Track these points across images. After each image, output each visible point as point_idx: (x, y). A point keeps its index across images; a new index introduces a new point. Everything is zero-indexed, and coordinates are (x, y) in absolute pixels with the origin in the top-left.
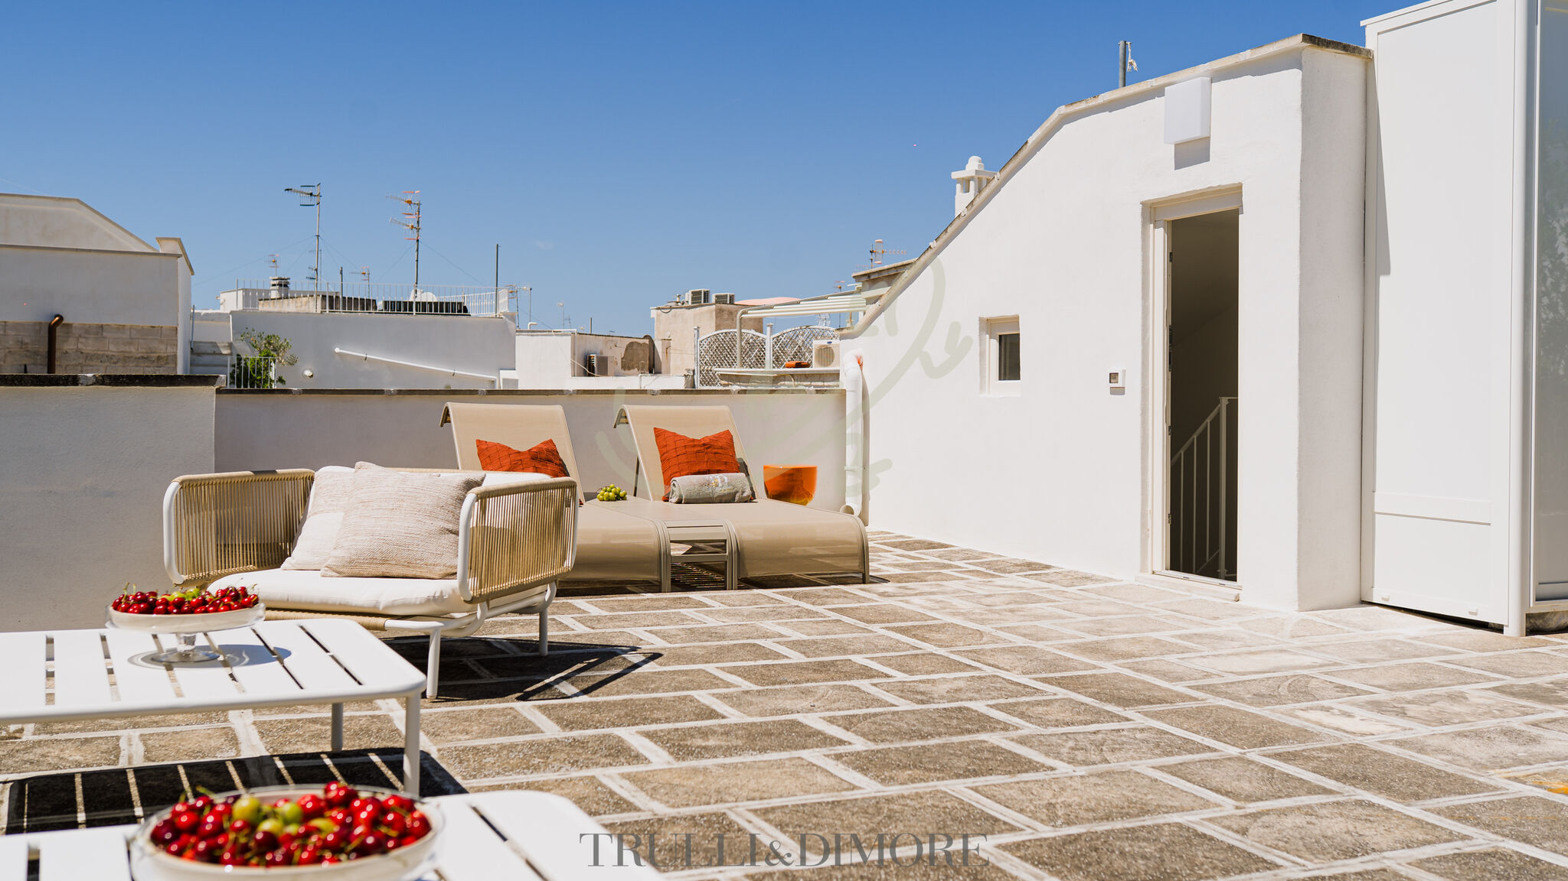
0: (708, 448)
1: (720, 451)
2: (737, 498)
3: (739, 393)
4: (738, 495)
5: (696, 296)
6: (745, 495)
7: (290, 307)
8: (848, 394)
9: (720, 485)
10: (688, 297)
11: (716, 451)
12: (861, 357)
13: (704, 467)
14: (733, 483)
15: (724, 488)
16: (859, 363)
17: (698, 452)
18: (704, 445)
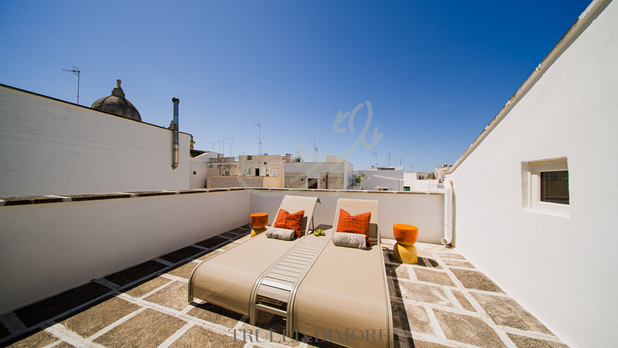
0: (354, 221)
1: (359, 222)
2: (359, 247)
3: (397, 193)
4: (360, 245)
5: (444, 166)
6: (363, 246)
7: (373, 170)
8: (445, 196)
9: (352, 240)
10: (443, 166)
11: (357, 222)
12: (452, 181)
13: (350, 229)
14: (358, 239)
15: (353, 242)
16: (451, 183)
17: (349, 222)
18: (353, 219)
